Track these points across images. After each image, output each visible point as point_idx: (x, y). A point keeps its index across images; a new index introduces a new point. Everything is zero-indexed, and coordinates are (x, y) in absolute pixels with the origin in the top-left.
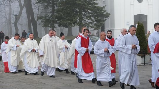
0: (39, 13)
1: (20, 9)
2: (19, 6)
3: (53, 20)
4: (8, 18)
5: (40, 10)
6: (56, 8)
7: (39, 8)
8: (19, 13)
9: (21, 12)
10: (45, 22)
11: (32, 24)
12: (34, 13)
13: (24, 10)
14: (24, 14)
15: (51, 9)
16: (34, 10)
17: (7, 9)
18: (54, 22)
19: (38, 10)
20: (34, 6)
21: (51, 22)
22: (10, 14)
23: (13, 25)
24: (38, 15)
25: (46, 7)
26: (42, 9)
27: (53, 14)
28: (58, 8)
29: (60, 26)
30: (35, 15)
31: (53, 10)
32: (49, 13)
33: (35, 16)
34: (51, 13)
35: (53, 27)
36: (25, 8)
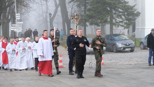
0: (73, 12)
1: (55, 8)
2: (54, 5)
3: (85, 19)
4: (45, 17)
5: (73, 9)
6: (89, 7)
7: (72, 7)
9: (56, 12)
11: (66, 23)
13: (59, 9)
14: (59, 13)
15: (83, 8)
16: (68, 10)
17: (44, 7)
18: (86, 21)
19: (72, 9)
20: (68, 5)
21: (84, 21)
22: (47, 12)
23: (49, 23)
24: (72, 14)
25: (78, 6)
26: (76, 8)
27: (85, 13)
28: (90, 7)
29: (91, 24)
30: (68, 13)
31: (85, 8)
32: (82, 12)
33: (68, 15)
34: (84, 12)
35: (85, 26)
36: (60, 7)
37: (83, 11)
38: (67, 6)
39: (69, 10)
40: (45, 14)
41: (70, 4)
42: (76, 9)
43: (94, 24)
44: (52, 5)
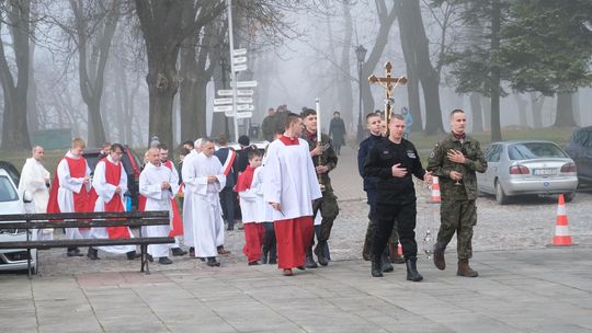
0: (448, 38)
1: (379, 25)
2: (375, 17)
3: (496, 67)
4: (339, 62)
5: (448, 29)
6: (510, 20)
7: (445, 23)
8: (378, 40)
9: (382, 40)
10: (464, 75)
11: (420, 84)
12: (428, 41)
13: (395, 29)
14: (395, 47)
15: (489, 24)
16: (428, 33)
17: (337, 24)
18: (499, 74)
19: (444, 29)
20: (430, 13)
21: (490, 74)
22: (347, 43)
23: (355, 85)
24: (443, 47)
25: (469, 17)
26: (459, 26)
27: (495, 45)
28: (514, 19)
29: (520, 86)
30: (430, 46)
31: (496, 26)
32: (484, 39)
33: (431, 53)
34: (490, 40)
35: (496, 94)
36: (396, 22)
37: (487, 37)
38: (426, 17)
39: (433, 33)
40: (339, 51)
41: (437, 9)
42: (459, 30)
43: (531, 85)
44: (368, 15)
